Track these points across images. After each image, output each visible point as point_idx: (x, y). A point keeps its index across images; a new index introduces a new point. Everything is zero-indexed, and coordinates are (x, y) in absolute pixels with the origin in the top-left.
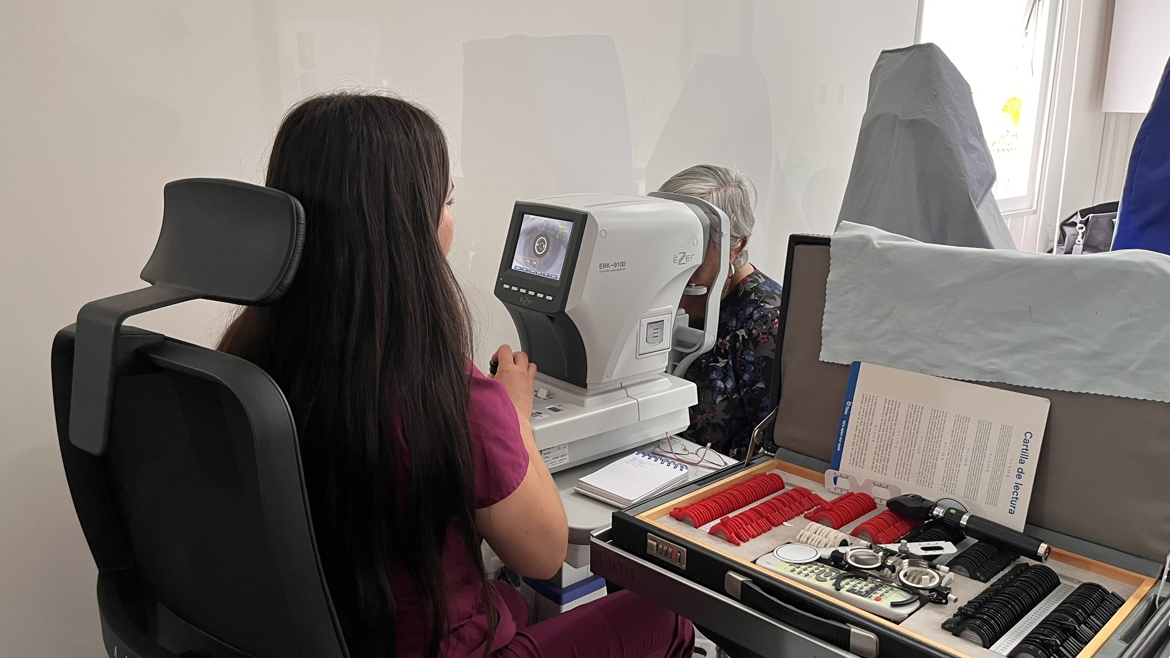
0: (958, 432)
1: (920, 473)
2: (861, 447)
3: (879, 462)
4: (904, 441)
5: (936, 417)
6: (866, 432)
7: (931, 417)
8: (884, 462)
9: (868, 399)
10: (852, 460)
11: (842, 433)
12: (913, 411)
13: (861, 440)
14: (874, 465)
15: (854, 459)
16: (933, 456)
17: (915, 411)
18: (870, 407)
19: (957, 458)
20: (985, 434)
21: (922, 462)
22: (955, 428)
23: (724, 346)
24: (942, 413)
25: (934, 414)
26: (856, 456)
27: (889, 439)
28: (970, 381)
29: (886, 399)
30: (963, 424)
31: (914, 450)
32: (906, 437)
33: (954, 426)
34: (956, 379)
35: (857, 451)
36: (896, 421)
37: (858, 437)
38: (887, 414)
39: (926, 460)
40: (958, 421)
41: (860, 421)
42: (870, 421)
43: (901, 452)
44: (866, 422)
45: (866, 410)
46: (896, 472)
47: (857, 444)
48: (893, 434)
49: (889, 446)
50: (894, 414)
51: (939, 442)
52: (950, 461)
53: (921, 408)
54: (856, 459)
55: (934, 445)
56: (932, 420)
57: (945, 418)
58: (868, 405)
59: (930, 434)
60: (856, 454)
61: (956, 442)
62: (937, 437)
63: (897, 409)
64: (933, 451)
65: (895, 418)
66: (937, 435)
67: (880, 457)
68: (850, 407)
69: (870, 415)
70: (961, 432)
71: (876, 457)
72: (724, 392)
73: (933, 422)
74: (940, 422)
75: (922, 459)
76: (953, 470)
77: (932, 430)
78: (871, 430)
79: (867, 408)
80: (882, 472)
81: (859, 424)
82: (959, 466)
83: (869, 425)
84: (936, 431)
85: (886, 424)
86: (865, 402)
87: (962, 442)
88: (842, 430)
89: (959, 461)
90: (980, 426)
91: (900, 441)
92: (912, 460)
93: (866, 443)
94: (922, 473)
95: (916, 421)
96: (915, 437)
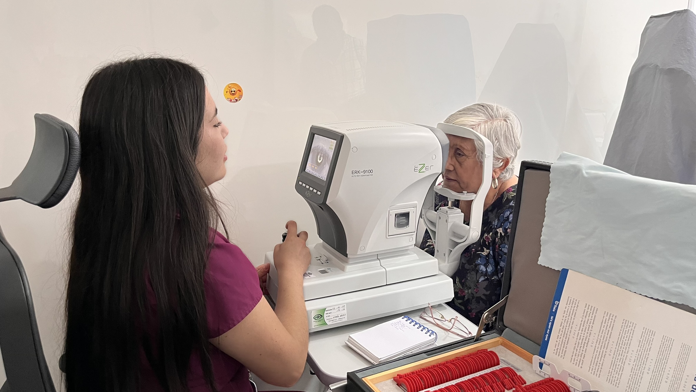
0: (644, 343)
1: (609, 372)
2: (564, 341)
3: (577, 356)
4: (598, 342)
5: (627, 326)
6: (568, 329)
7: (622, 326)
8: (581, 357)
9: (572, 301)
10: (556, 350)
11: (550, 326)
12: (608, 318)
13: (564, 335)
14: (573, 358)
15: (557, 349)
16: (622, 360)
17: (609, 318)
18: (573, 308)
19: (642, 365)
20: (668, 349)
21: (612, 363)
22: (642, 339)
23: (488, 239)
24: (632, 323)
25: (625, 324)
26: (559, 347)
27: (586, 339)
28: (658, 300)
29: (586, 304)
30: (649, 337)
31: (606, 352)
32: (600, 339)
33: (641, 337)
34: (646, 296)
35: (560, 343)
36: (593, 323)
37: (562, 331)
38: (586, 317)
39: (616, 363)
40: (645, 334)
41: (564, 318)
42: (572, 320)
43: (596, 351)
44: (569, 321)
45: (569, 310)
46: (590, 368)
47: (560, 338)
48: (590, 334)
49: (586, 345)
50: (592, 317)
51: (627, 349)
52: (635, 367)
53: (614, 317)
54: (559, 350)
55: (623, 351)
56: (623, 328)
57: (634, 328)
58: (572, 307)
59: (620, 341)
60: (560, 345)
61: (642, 351)
62: (626, 344)
63: (594, 314)
64: (621, 355)
65: (592, 321)
66: (626, 342)
67: (578, 352)
68: (558, 305)
69: (572, 315)
70: (647, 344)
71: (575, 352)
72: (486, 274)
73: (623, 330)
74: (630, 331)
75: (612, 361)
76: (637, 376)
77: (623, 337)
78: (573, 328)
79: (571, 309)
80: (579, 366)
81: (563, 321)
82: (643, 373)
83: (571, 324)
84: (625, 338)
85: (585, 325)
86: (570, 304)
87: (647, 352)
88: (550, 324)
89: (643, 369)
90: (663, 341)
91: (595, 341)
92: (603, 360)
93: (567, 338)
94: (611, 373)
95: (610, 327)
96: (608, 341)
